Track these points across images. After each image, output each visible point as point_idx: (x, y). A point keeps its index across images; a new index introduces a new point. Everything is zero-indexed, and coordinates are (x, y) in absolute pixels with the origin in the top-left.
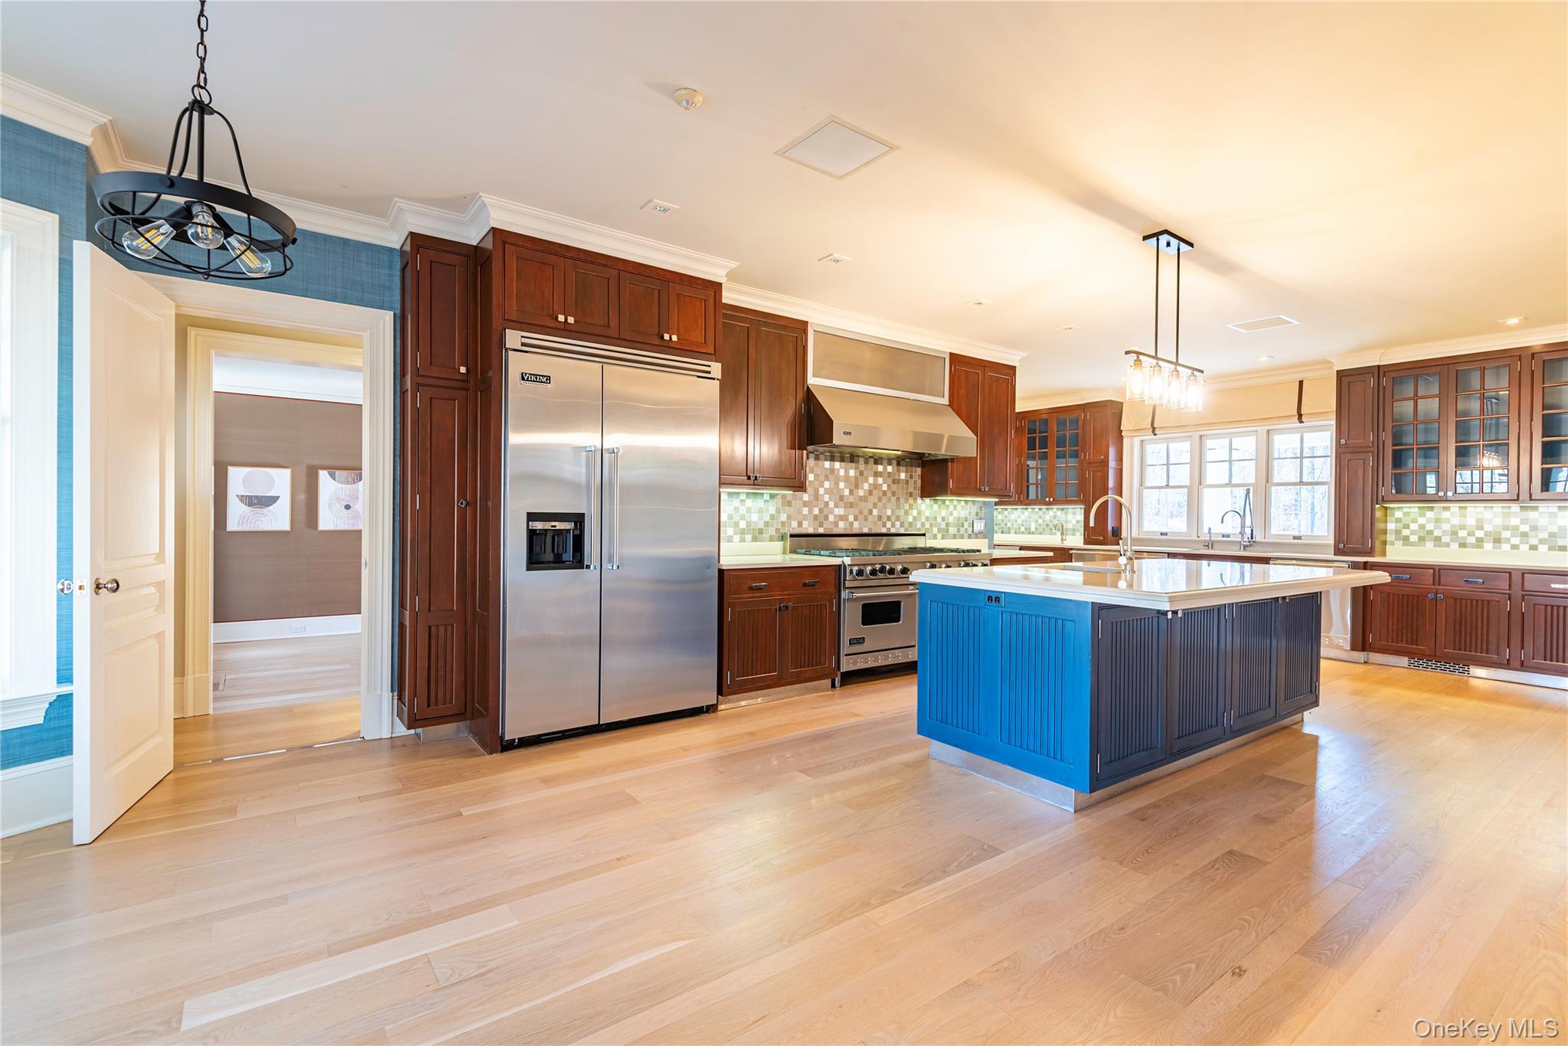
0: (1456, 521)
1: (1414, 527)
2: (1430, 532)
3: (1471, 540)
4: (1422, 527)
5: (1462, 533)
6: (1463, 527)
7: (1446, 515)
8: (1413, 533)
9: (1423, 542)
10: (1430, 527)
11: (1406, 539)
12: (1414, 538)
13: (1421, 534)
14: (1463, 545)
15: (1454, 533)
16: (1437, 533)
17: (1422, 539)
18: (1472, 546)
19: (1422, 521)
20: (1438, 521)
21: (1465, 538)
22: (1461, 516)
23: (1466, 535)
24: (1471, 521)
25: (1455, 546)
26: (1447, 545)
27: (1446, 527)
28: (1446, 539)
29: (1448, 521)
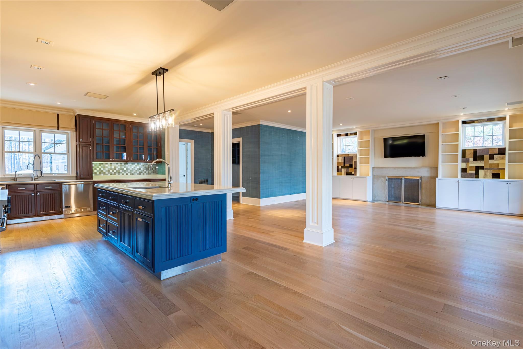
0: (109, 167)
1: (98, 169)
2: (102, 171)
3: (113, 173)
4: (100, 169)
5: (111, 171)
6: (111, 169)
7: (106, 165)
8: (97, 171)
9: (100, 174)
10: (102, 169)
11: (104, 173)
12: (98, 173)
13: (100, 172)
14: (111, 174)
15: (109, 171)
16: (104, 171)
17: (100, 173)
18: (114, 174)
19: (100, 167)
20: (104, 167)
21: (111, 172)
22: (110, 166)
23: (112, 171)
24: (113, 167)
25: (109, 175)
26: (107, 175)
27: (107, 169)
28: (107, 173)
29: (107, 167)
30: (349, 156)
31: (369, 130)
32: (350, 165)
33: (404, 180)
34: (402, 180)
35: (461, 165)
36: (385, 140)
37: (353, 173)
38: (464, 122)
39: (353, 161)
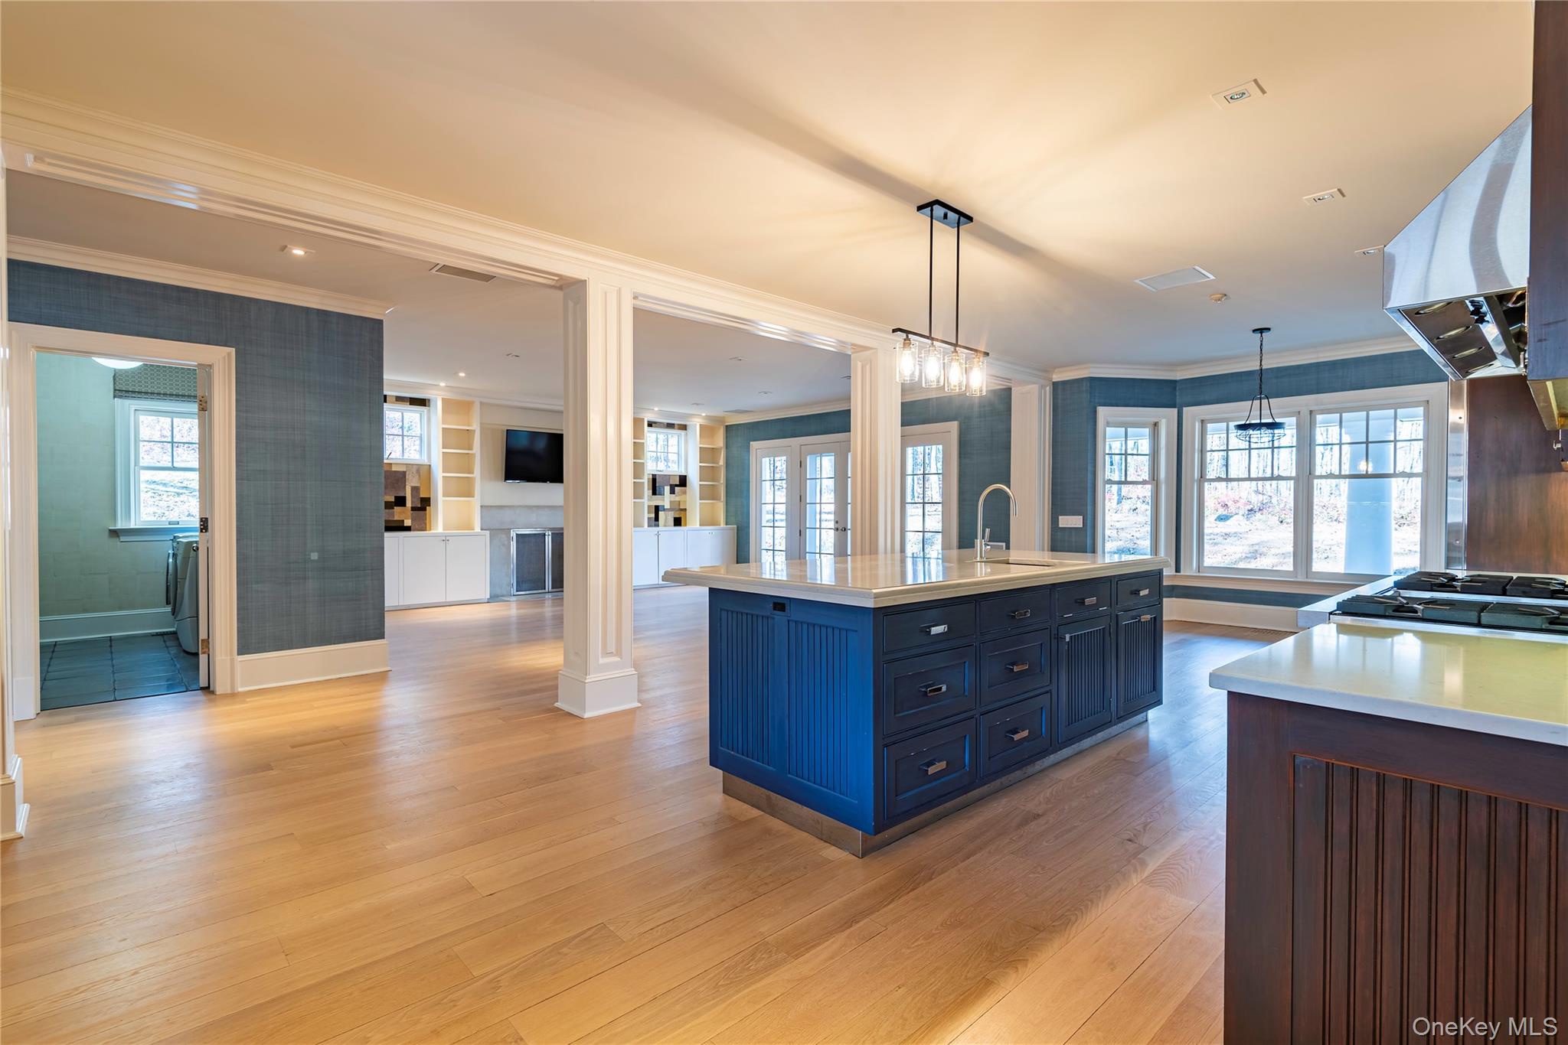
30: (394, 469)
31: (473, 402)
32: (396, 497)
33: (550, 537)
34: (546, 537)
35: (648, 500)
36: (510, 434)
37: (408, 523)
38: (650, 425)
39: (407, 487)
